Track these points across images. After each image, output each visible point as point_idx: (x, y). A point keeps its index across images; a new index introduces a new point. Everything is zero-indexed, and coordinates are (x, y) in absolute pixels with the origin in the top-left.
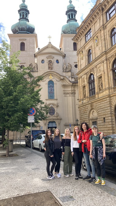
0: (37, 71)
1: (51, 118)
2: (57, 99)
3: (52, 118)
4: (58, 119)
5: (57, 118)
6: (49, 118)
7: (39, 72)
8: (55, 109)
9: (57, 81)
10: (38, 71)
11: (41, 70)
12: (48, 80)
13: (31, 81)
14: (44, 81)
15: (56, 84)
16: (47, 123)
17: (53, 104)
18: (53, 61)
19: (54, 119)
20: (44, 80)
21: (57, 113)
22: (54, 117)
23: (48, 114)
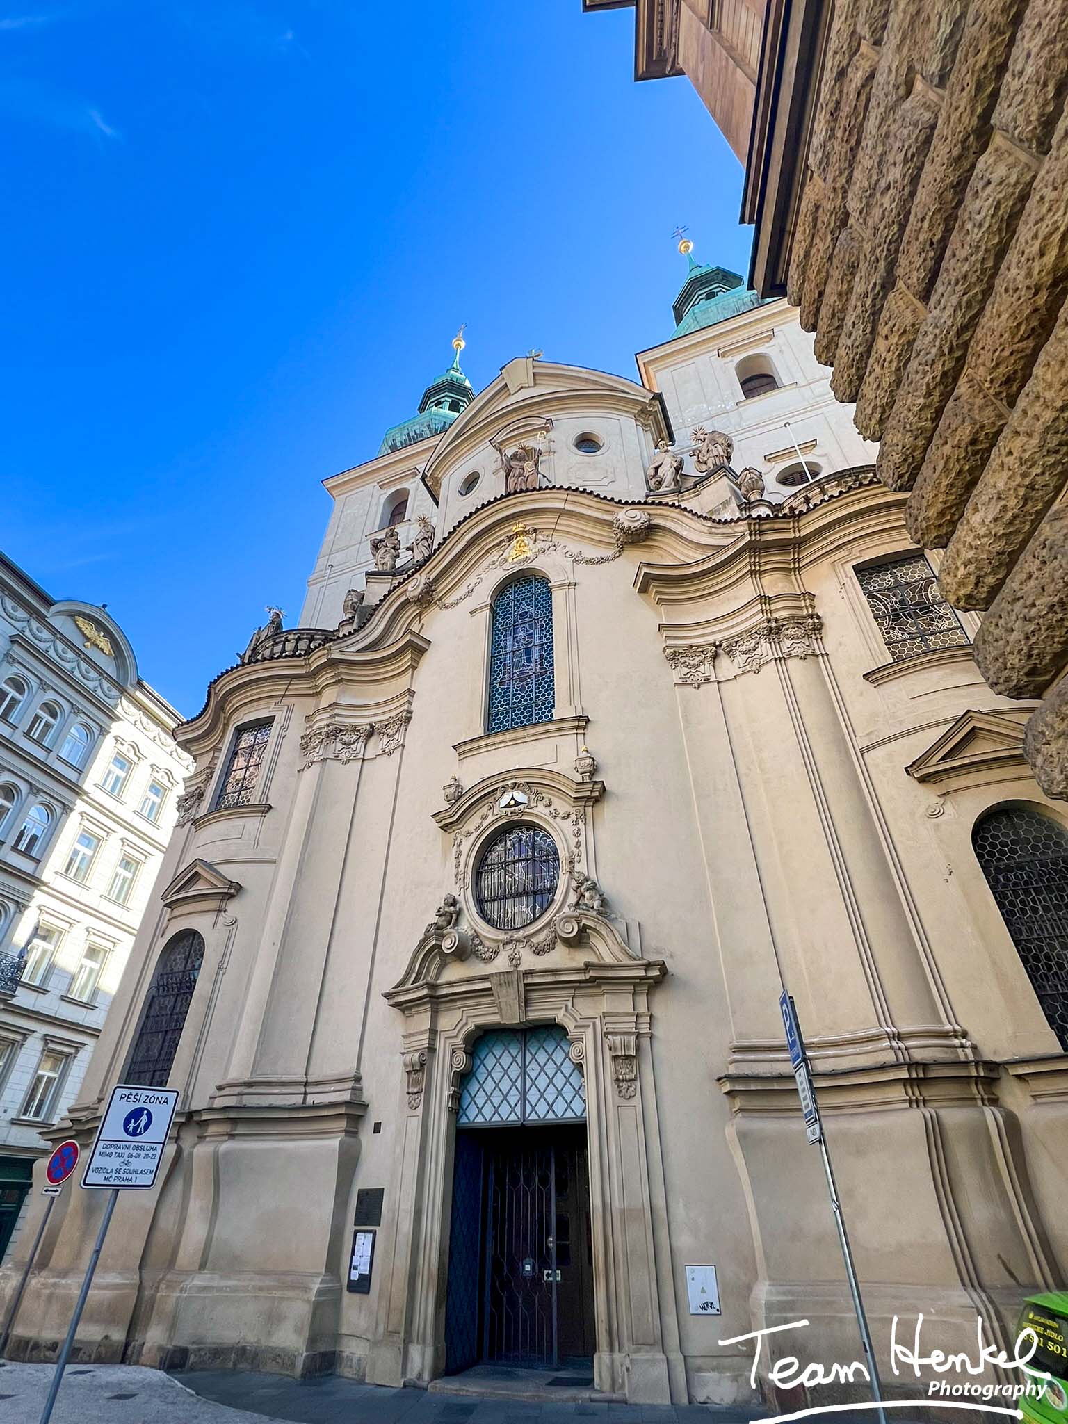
1: (500, 965)
2: (581, 722)
3: (515, 960)
4: (596, 982)
5: (581, 958)
8: (563, 834)
9: (578, 561)
12: (494, 580)
14: (461, 599)
15: (571, 585)
17: (533, 782)
19: (532, 985)
20: (464, 593)
21: (586, 886)
22: (539, 951)
23: (471, 922)
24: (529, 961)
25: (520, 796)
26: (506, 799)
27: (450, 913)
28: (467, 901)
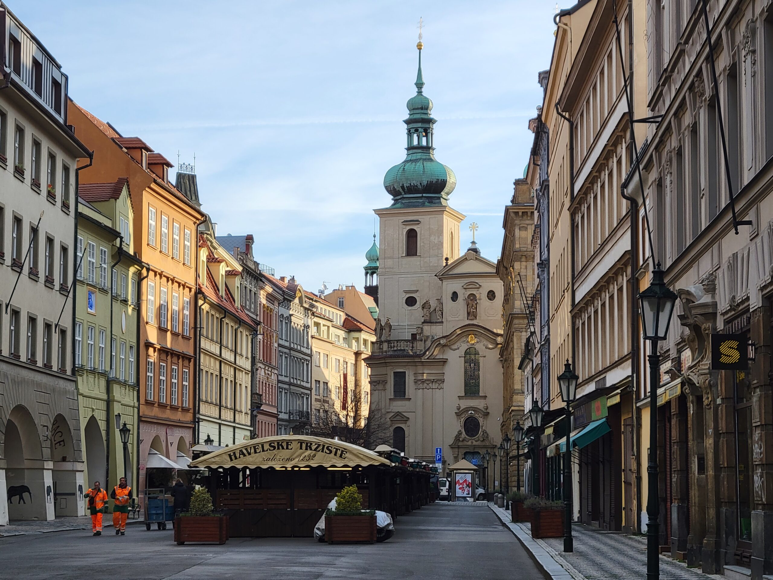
0: (440, 321)
1: (469, 443)
2: (485, 397)
3: (472, 442)
4: (485, 447)
5: (484, 444)
6: (465, 443)
7: (445, 324)
8: (481, 420)
9: (486, 348)
10: (442, 322)
11: (450, 319)
12: (464, 347)
13: (425, 347)
14: (456, 349)
15: (484, 357)
16: (460, 454)
17: (475, 409)
18: (477, 296)
19: (475, 447)
20: (456, 347)
21: (485, 432)
22: (476, 441)
23: (464, 435)
24: (475, 443)
25: (473, 412)
26: (470, 412)
27: (460, 433)
28: (463, 431)
